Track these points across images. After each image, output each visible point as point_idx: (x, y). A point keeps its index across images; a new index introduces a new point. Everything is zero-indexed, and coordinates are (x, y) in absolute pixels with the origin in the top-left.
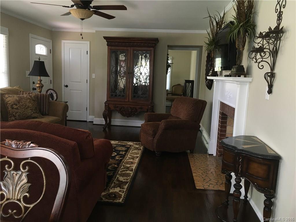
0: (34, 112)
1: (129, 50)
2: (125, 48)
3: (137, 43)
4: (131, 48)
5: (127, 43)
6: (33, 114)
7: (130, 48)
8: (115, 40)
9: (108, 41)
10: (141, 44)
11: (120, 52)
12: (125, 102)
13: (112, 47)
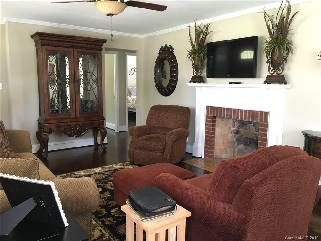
0: (10, 151)
1: (72, 51)
2: (66, 49)
3: (82, 43)
4: (75, 49)
5: (69, 43)
6: (11, 154)
7: (72, 49)
8: (53, 37)
9: (42, 38)
10: (87, 45)
11: (60, 53)
12: (71, 118)
13: (48, 47)
